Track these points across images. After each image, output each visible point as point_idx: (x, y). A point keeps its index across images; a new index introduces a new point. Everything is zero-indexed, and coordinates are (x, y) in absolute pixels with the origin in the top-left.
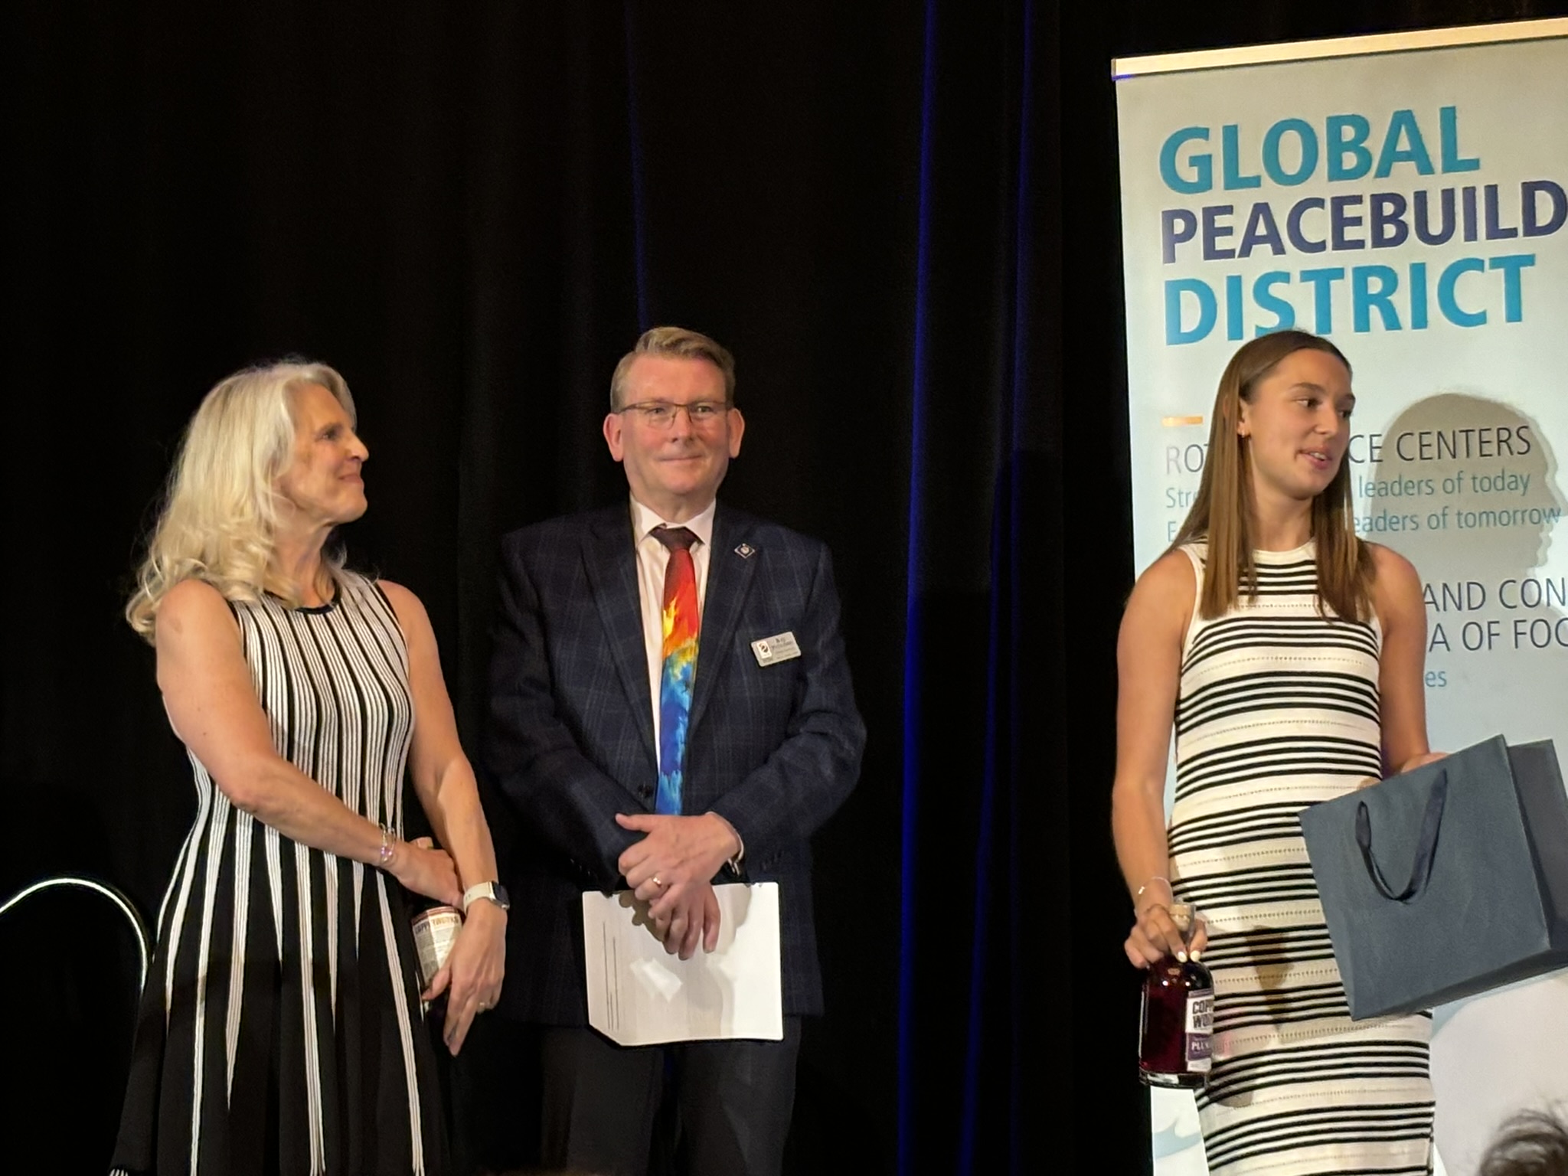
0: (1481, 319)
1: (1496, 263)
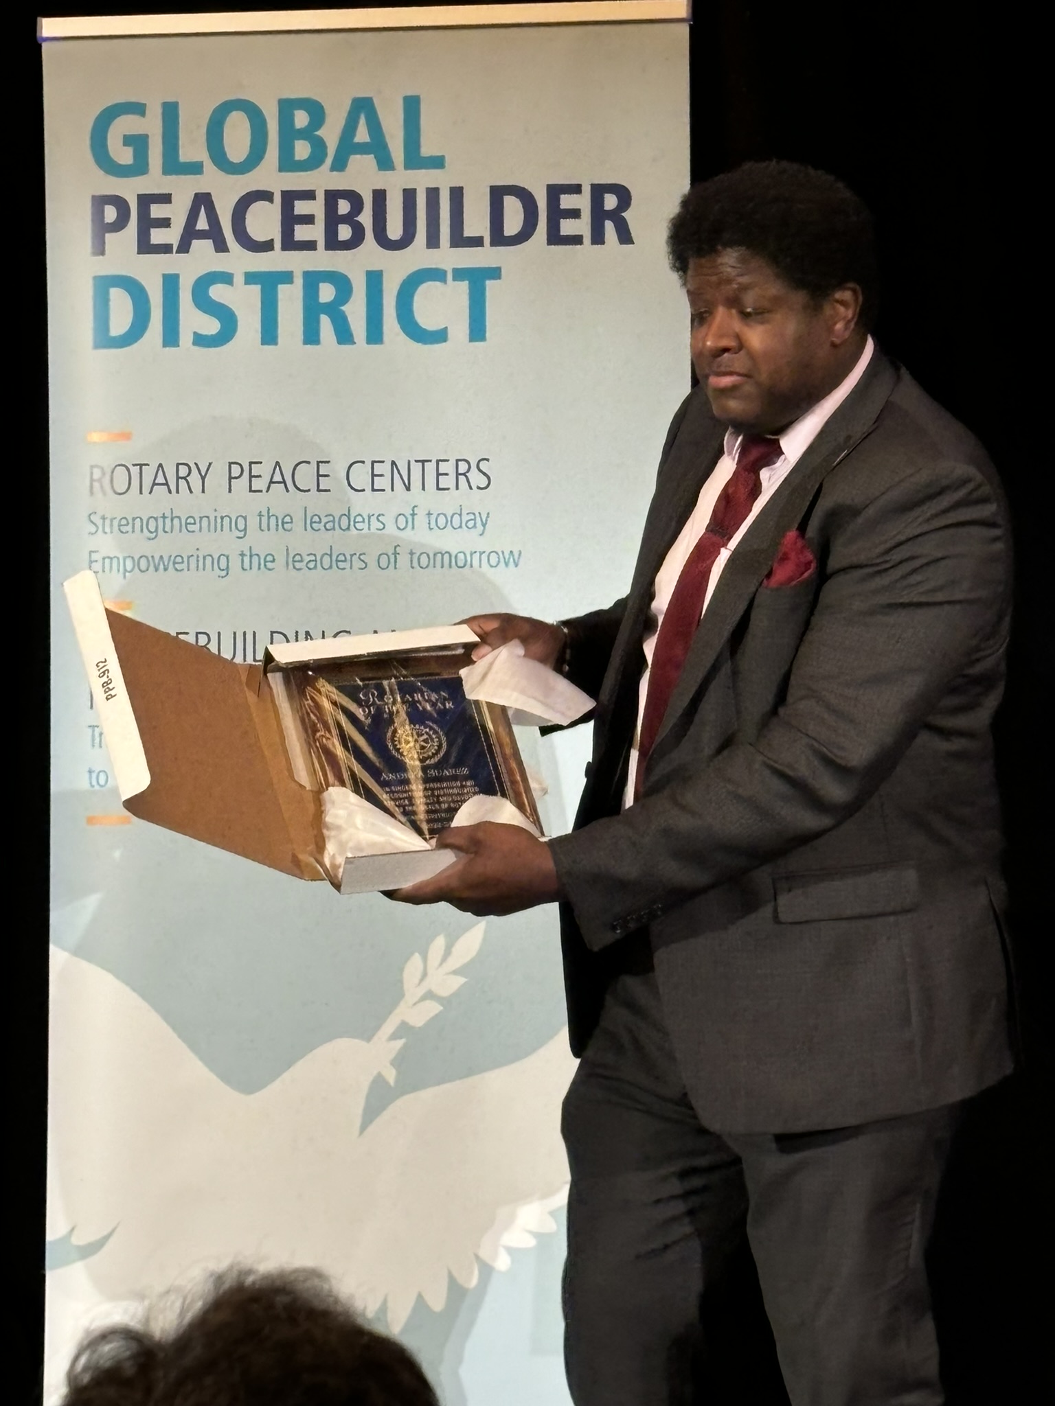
0: (440, 336)
1: (459, 274)
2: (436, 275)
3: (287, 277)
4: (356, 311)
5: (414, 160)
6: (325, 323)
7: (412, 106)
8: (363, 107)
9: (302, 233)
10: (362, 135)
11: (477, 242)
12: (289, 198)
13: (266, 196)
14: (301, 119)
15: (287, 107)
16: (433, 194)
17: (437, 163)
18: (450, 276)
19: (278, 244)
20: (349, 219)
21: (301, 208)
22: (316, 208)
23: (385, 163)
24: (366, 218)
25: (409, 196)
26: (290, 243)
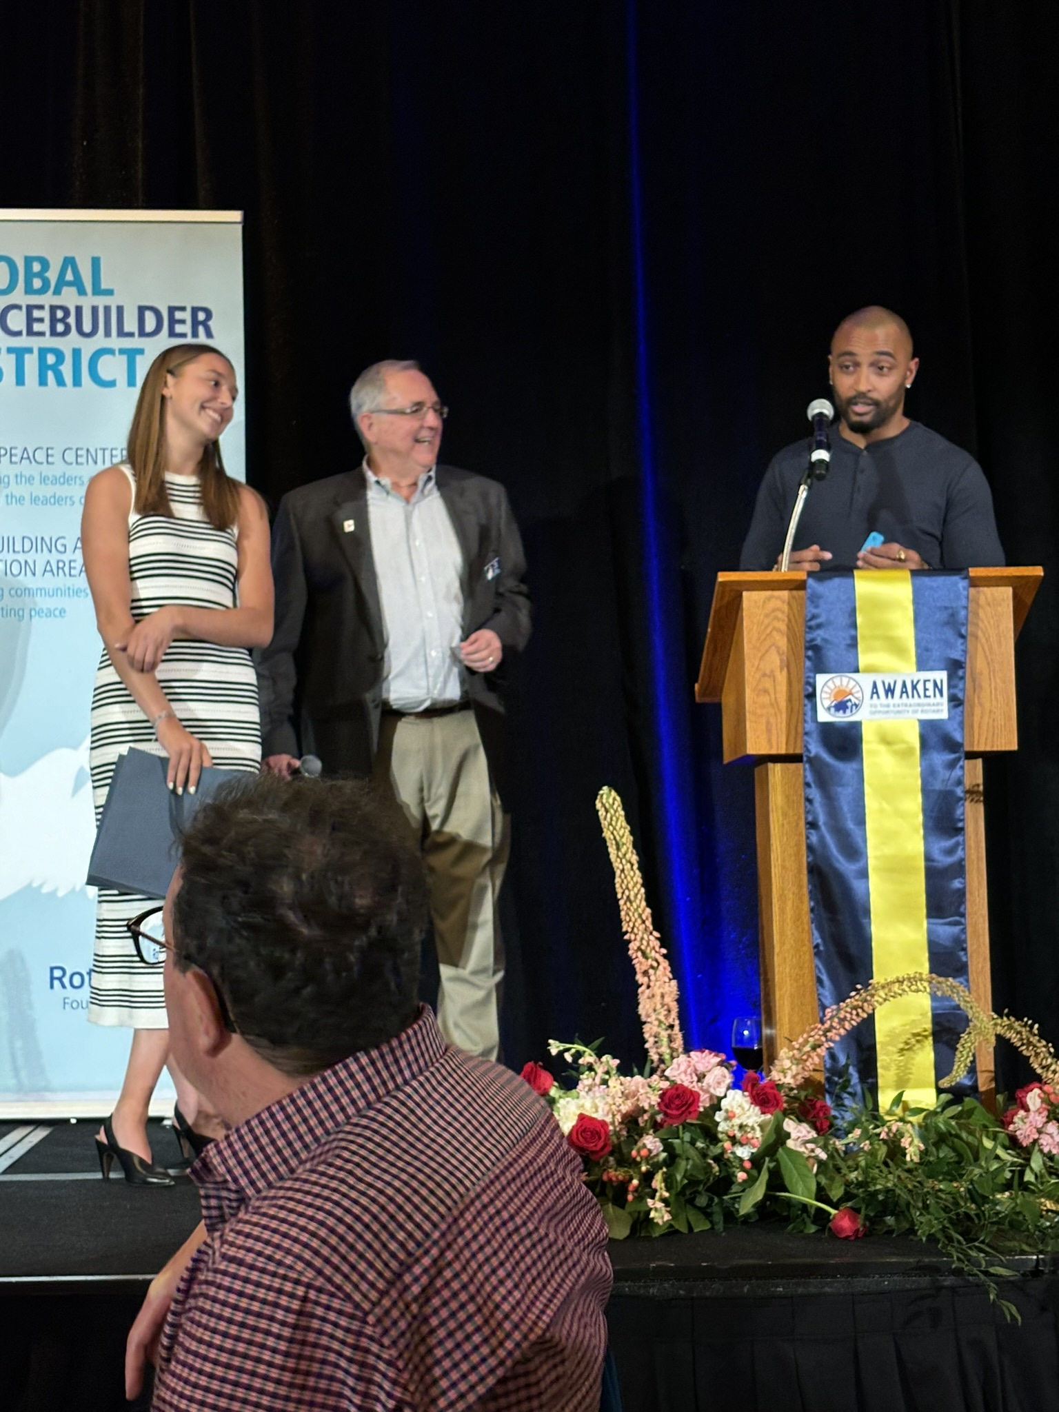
0: (112, 384)
1: (122, 351)
2: (110, 351)
3: (30, 350)
4: (67, 369)
5: (97, 291)
6: (50, 375)
7: (96, 262)
8: (69, 262)
9: (37, 327)
10: (69, 276)
11: (131, 335)
12: (30, 308)
13: (18, 307)
14: (36, 267)
15: (28, 261)
16: (107, 309)
17: (110, 292)
18: (117, 352)
19: (24, 332)
20: (63, 320)
21: (36, 314)
22: (45, 314)
23: (82, 292)
24: (72, 320)
25: (95, 310)
26: (30, 332)
